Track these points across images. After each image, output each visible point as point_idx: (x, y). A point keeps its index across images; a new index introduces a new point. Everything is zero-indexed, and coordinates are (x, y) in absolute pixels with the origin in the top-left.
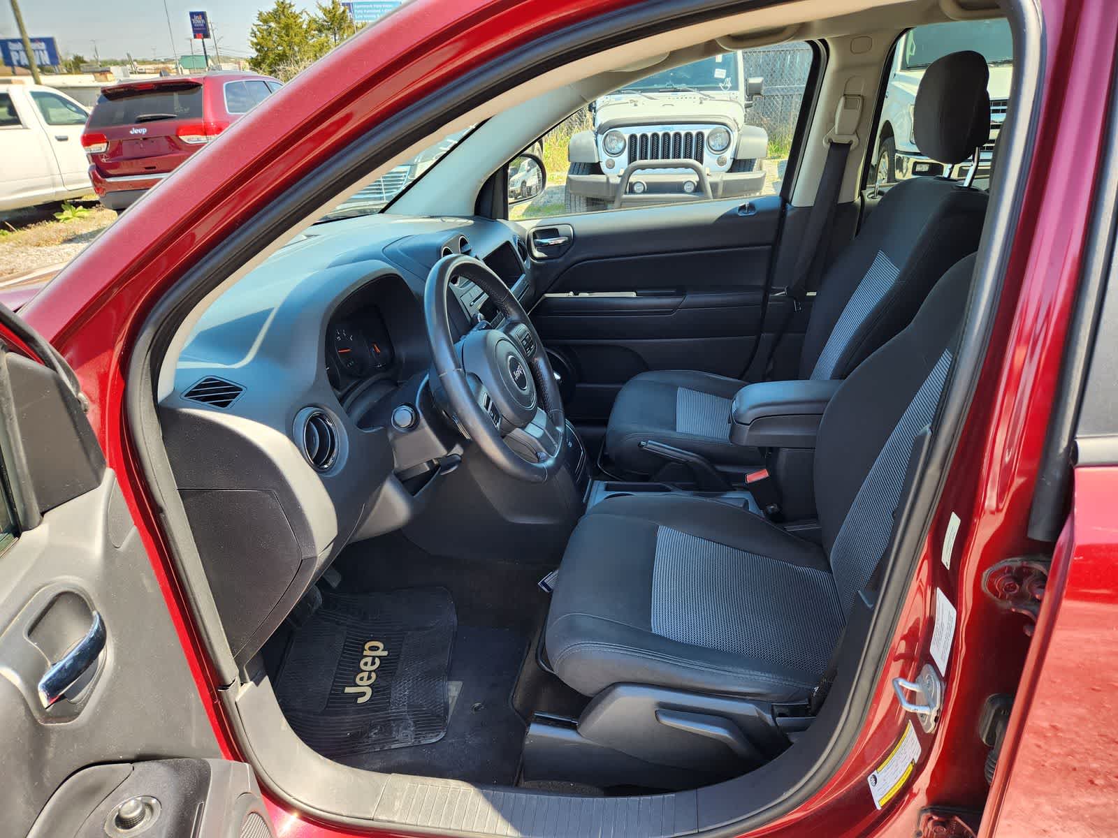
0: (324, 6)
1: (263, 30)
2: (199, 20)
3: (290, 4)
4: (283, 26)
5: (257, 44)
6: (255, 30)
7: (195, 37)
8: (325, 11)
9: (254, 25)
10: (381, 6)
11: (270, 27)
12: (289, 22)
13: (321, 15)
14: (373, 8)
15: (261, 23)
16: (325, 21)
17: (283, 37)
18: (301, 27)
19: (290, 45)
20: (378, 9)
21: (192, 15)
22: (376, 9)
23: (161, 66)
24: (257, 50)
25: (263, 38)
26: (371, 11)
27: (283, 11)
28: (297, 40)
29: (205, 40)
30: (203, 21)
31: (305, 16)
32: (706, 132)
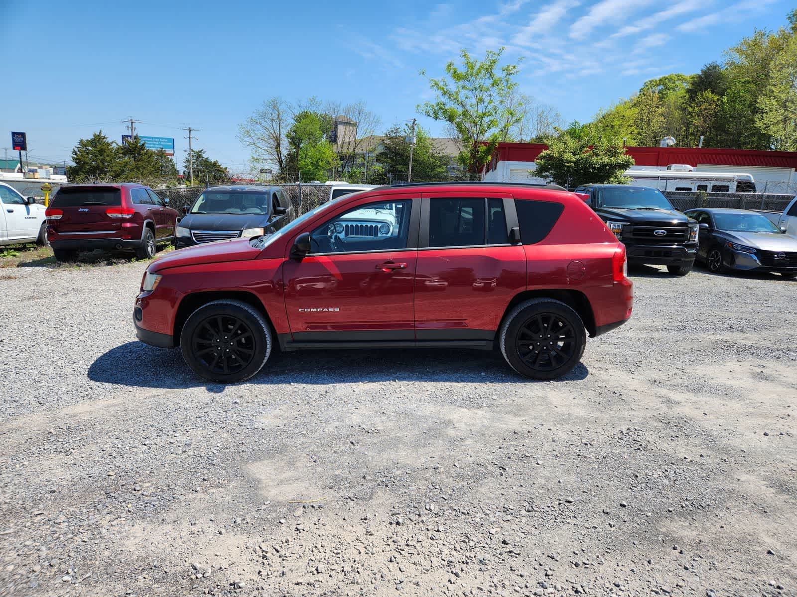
1: (83, 151)
2: (19, 138)
3: (104, 137)
4: (98, 149)
5: (77, 159)
6: (76, 149)
7: (14, 149)
9: (76, 147)
10: (159, 140)
11: (88, 149)
12: (104, 147)
15: (81, 147)
16: (129, 149)
17: (97, 156)
18: (111, 152)
19: (103, 161)
20: (157, 142)
21: (14, 134)
24: (76, 163)
25: (82, 156)
26: (151, 142)
27: (99, 141)
28: (108, 159)
29: (21, 151)
30: (22, 139)
31: (114, 145)
32: (379, 225)
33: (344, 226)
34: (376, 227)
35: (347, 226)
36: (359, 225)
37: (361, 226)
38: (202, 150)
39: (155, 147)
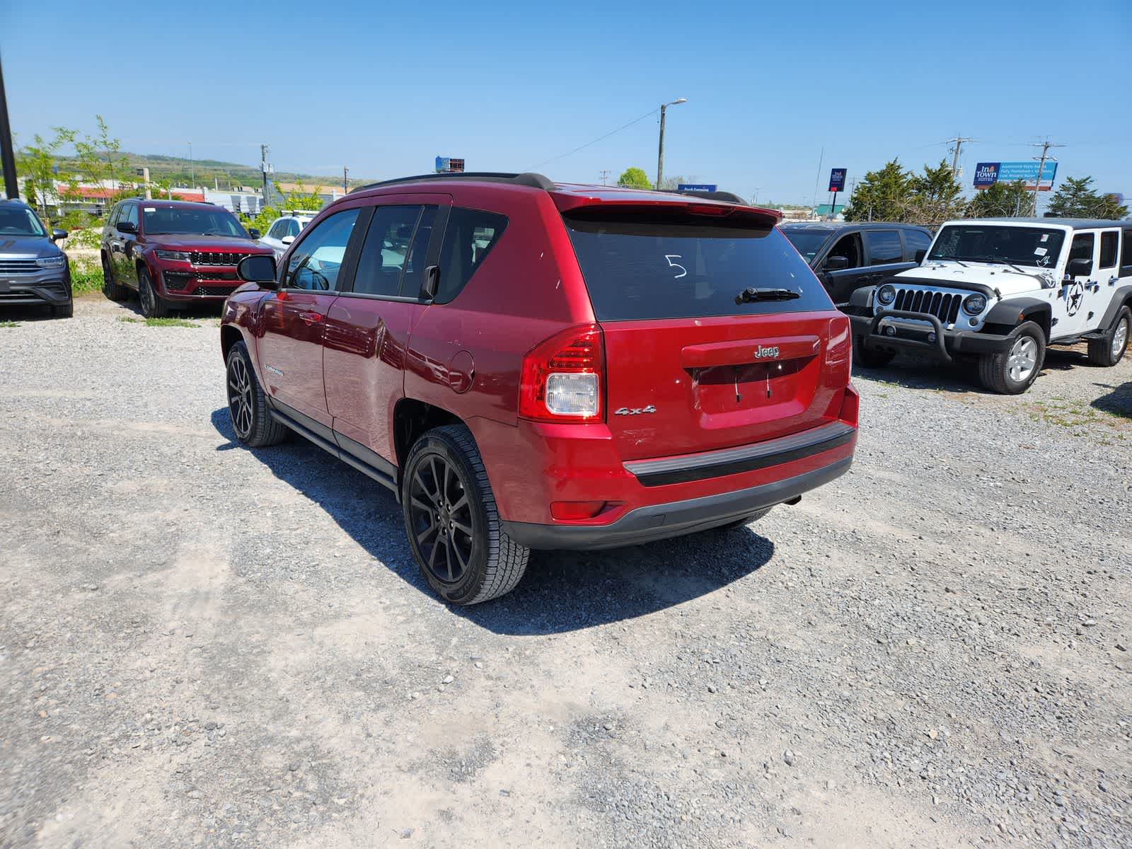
0: (930, 168)
1: (867, 187)
3: (899, 166)
6: (859, 187)
8: (929, 172)
11: (873, 185)
13: (925, 175)
14: (1022, 169)
16: (927, 181)
18: (900, 186)
20: (1012, 169)
21: (834, 171)
22: (1025, 169)
23: (799, 212)
24: (854, 204)
25: (864, 194)
27: (890, 172)
29: (837, 193)
31: (909, 177)
32: (964, 295)
33: (897, 291)
34: (959, 297)
35: (902, 291)
36: (925, 292)
37: (927, 293)
38: (1087, 179)
39: (1008, 178)
